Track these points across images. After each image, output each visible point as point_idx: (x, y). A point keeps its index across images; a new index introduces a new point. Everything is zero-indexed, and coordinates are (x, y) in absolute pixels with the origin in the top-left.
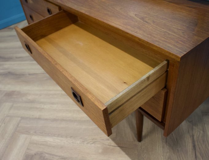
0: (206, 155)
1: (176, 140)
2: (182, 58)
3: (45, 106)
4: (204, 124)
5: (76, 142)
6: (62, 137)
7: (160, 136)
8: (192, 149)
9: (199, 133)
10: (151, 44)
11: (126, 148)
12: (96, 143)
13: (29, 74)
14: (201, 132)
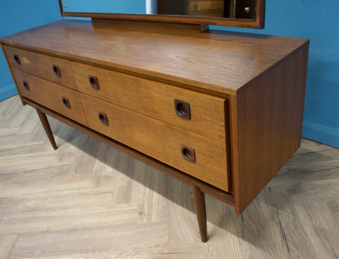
0: (302, 245)
1: (257, 232)
2: (239, 91)
3: (55, 213)
4: (293, 205)
5: (110, 257)
6: (86, 252)
7: (234, 229)
8: (282, 241)
9: (288, 218)
10: (199, 82)
11: (186, 253)
12: (141, 253)
13: (25, 172)
14: (291, 215)
